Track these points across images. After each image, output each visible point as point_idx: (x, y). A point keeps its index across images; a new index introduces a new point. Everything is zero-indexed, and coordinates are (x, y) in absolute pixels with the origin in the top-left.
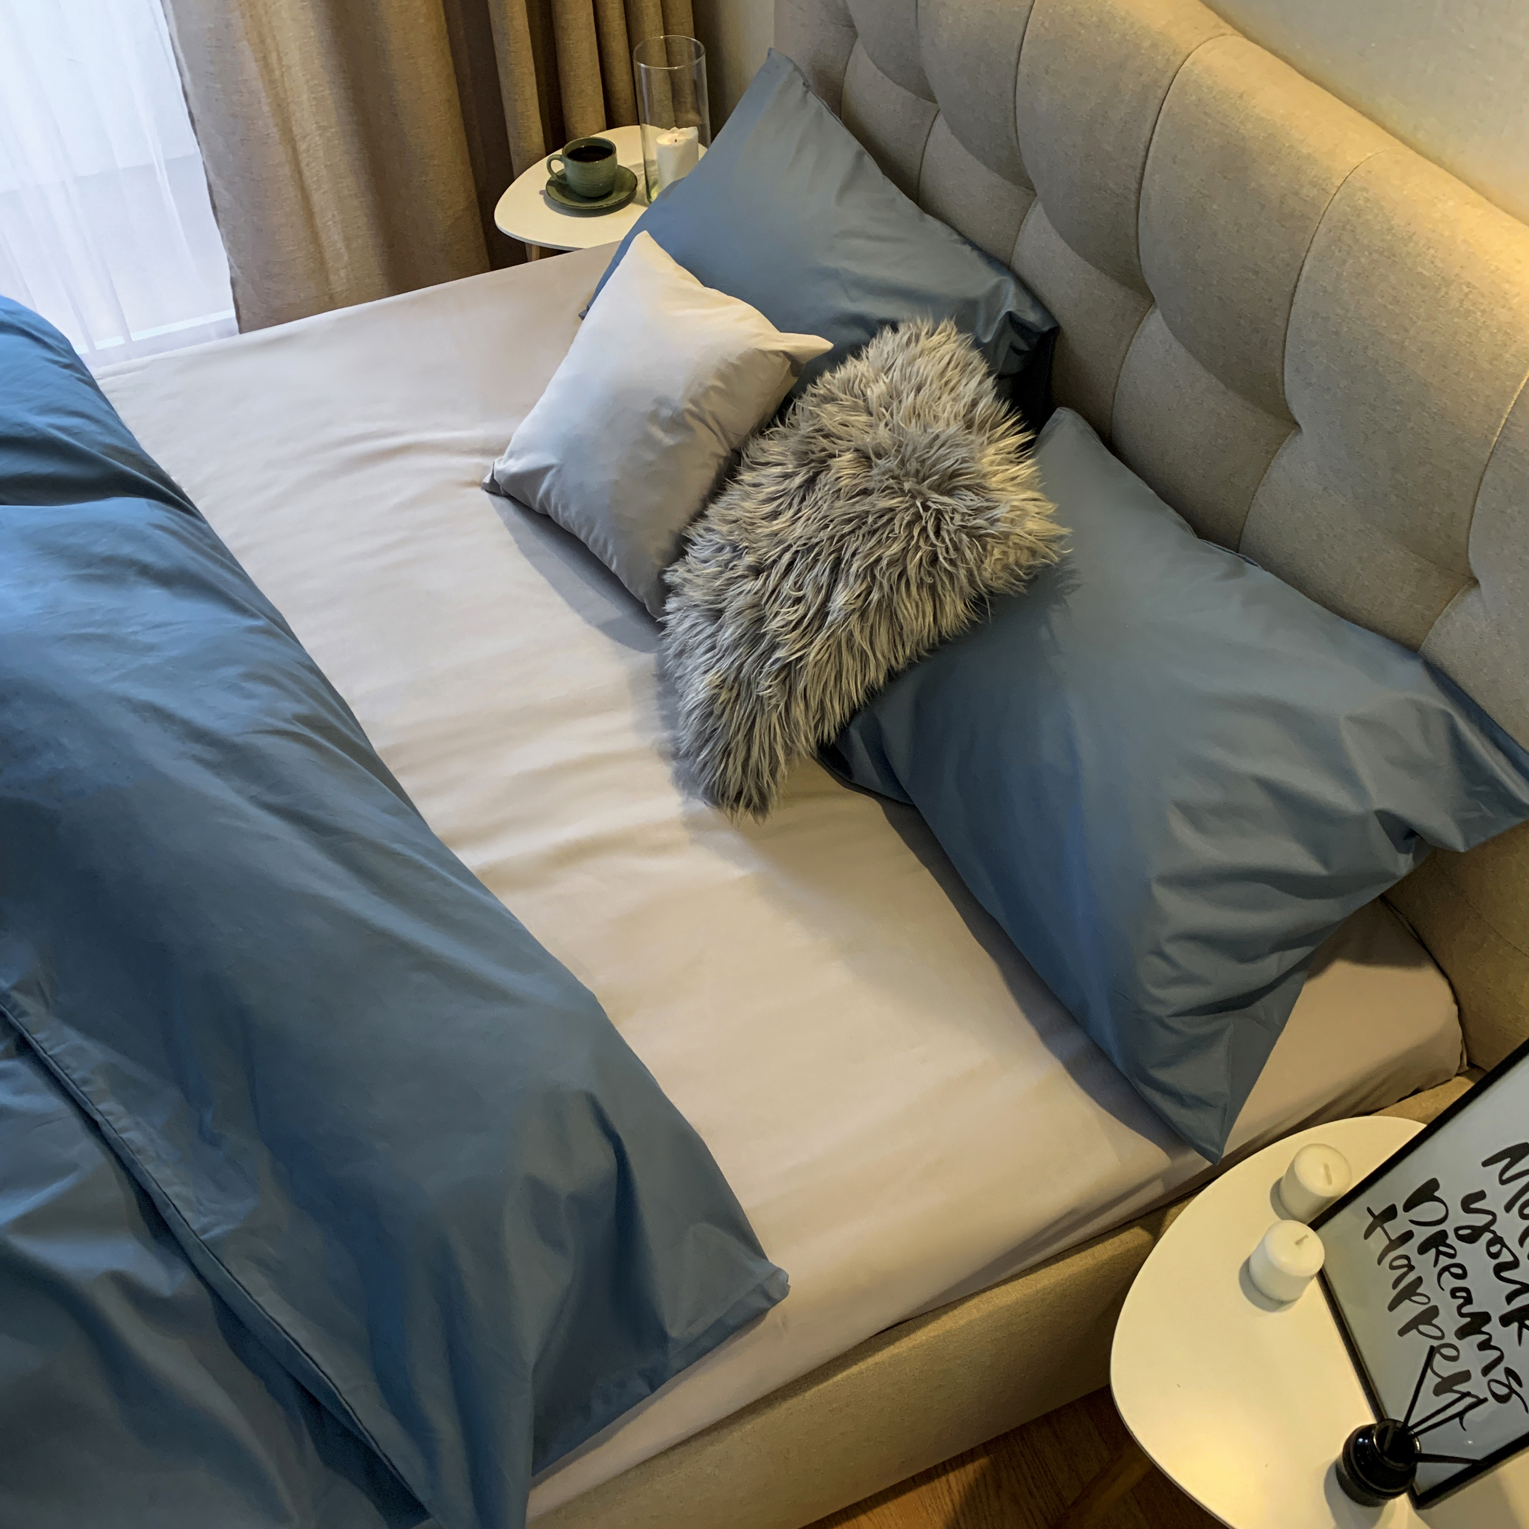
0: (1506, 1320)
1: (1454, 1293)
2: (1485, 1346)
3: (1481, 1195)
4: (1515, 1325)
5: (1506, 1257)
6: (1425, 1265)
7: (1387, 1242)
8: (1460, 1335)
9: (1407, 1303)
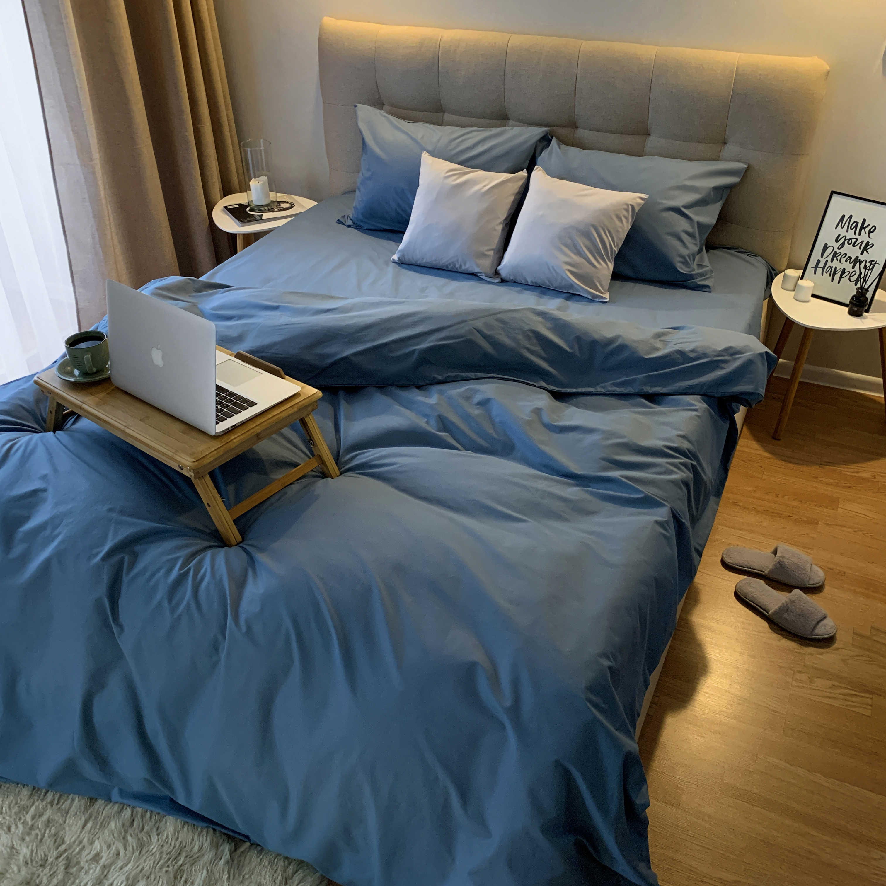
0: (862, 253)
1: (846, 261)
2: (861, 262)
3: (839, 235)
4: (865, 252)
5: (854, 241)
6: (835, 264)
7: (822, 269)
8: (853, 267)
9: (836, 276)
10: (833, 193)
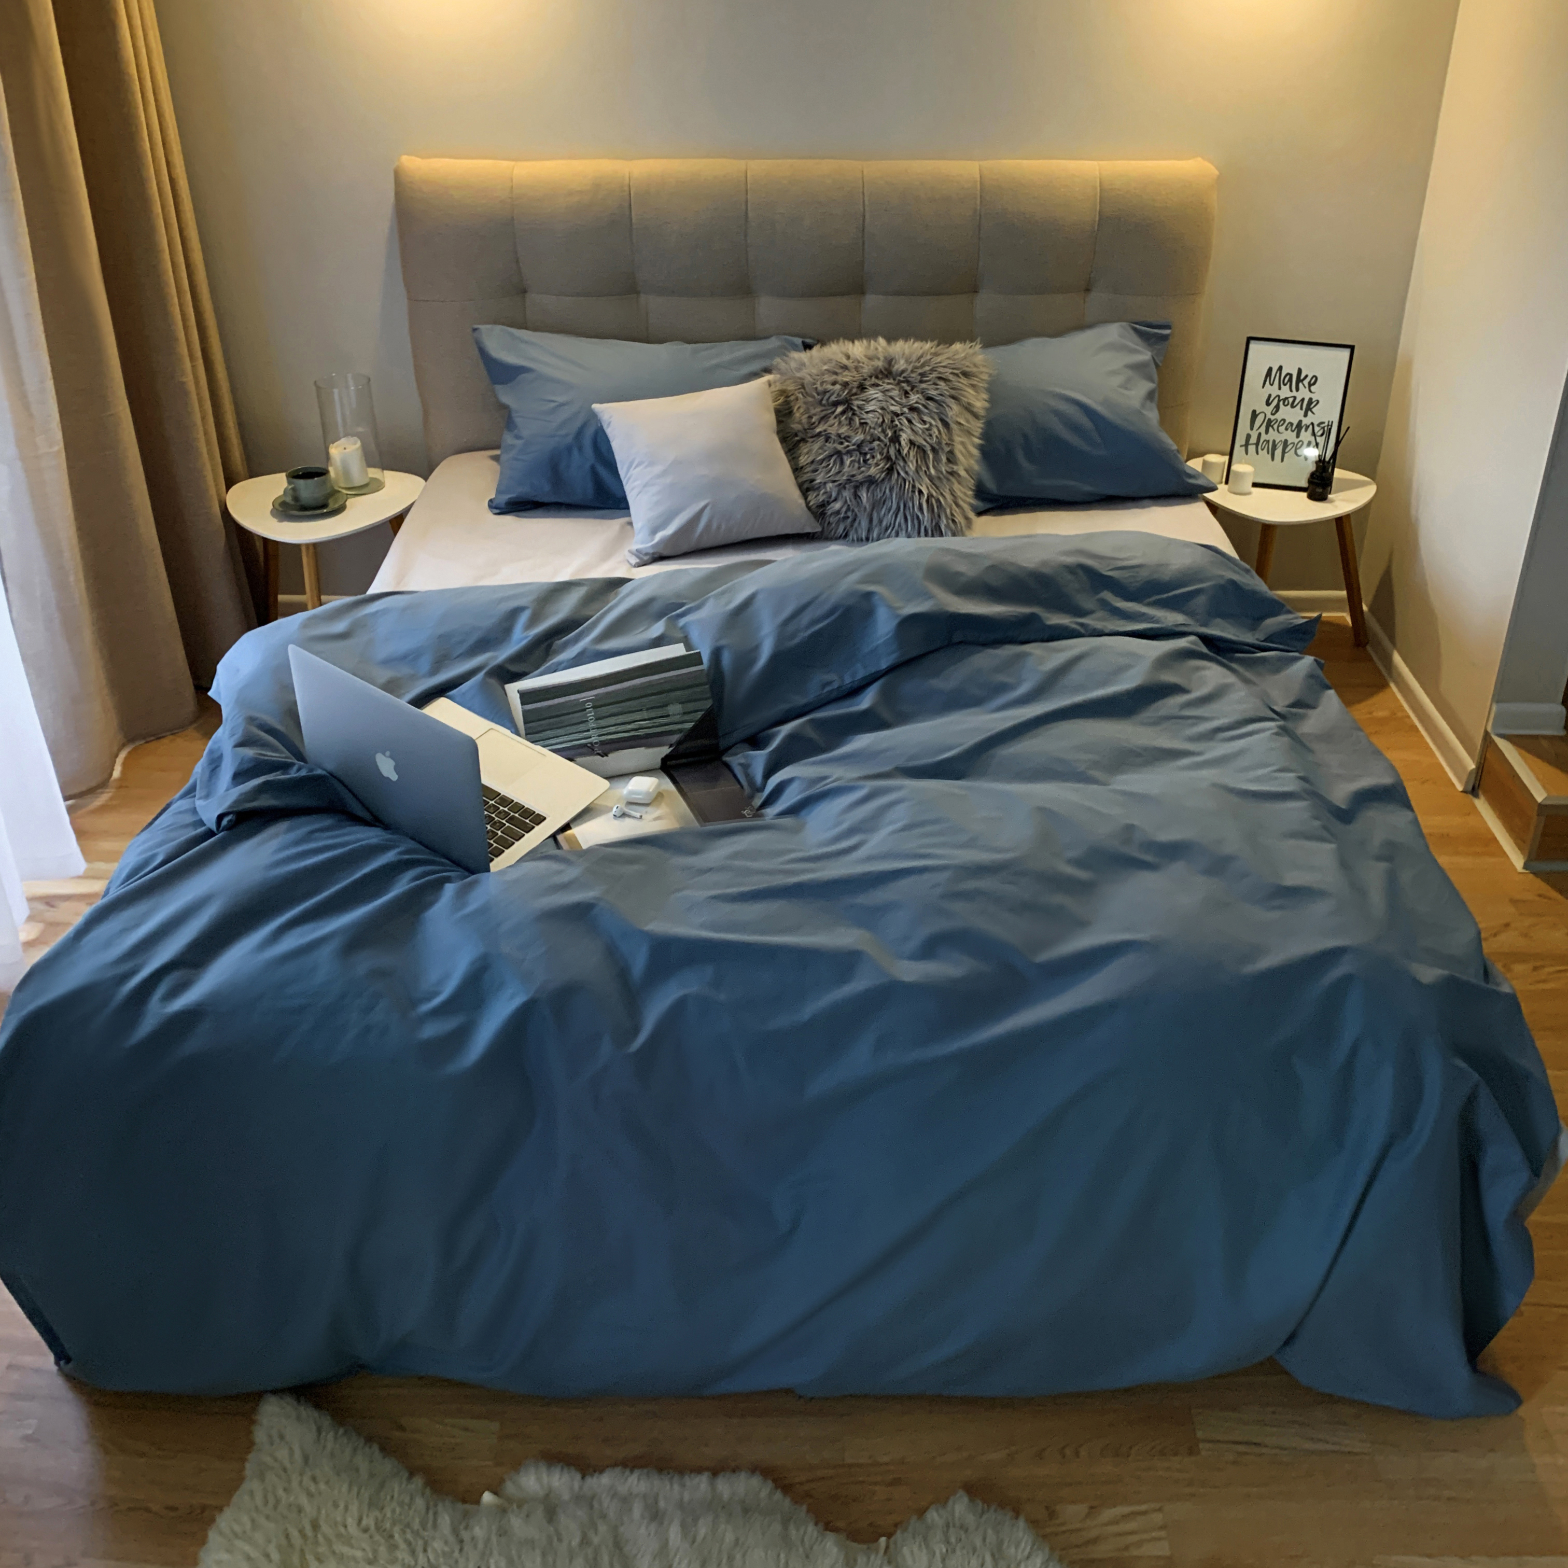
0: (1306, 415)
1: (1286, 429)
2: (1307, 427)
3: (1270, 396)
4: (1309, 412)
5: (1291, 400)
6: (1273, 435)
7: (1254, 446)
8: (1298, 436)
9: (1276, 452)
10: (1249, 339)
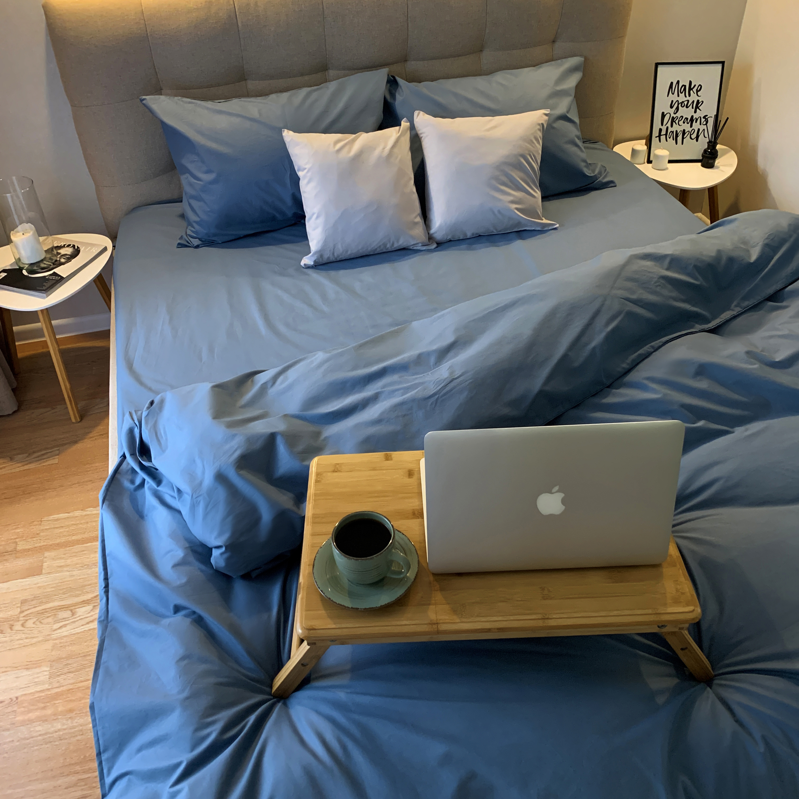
0: (695, 112)
1: (684, 123)
2: (697, 120)
3: (672, 101)
4: (698, 110)
5: (686, 103)
6: (676, 128)
7: (665, 136)
8: (691, 126)
9: (678, 138)
10: (657, 65)
